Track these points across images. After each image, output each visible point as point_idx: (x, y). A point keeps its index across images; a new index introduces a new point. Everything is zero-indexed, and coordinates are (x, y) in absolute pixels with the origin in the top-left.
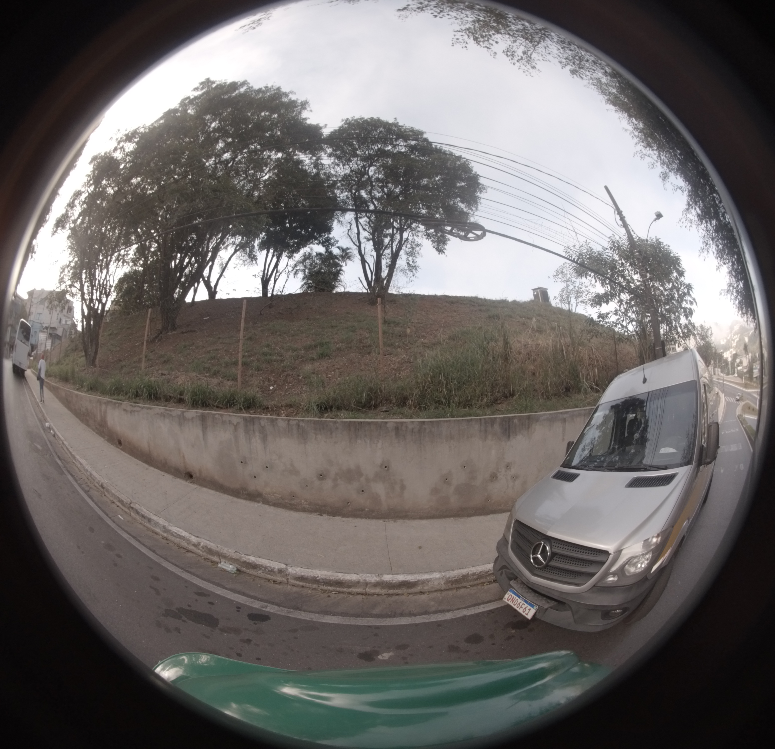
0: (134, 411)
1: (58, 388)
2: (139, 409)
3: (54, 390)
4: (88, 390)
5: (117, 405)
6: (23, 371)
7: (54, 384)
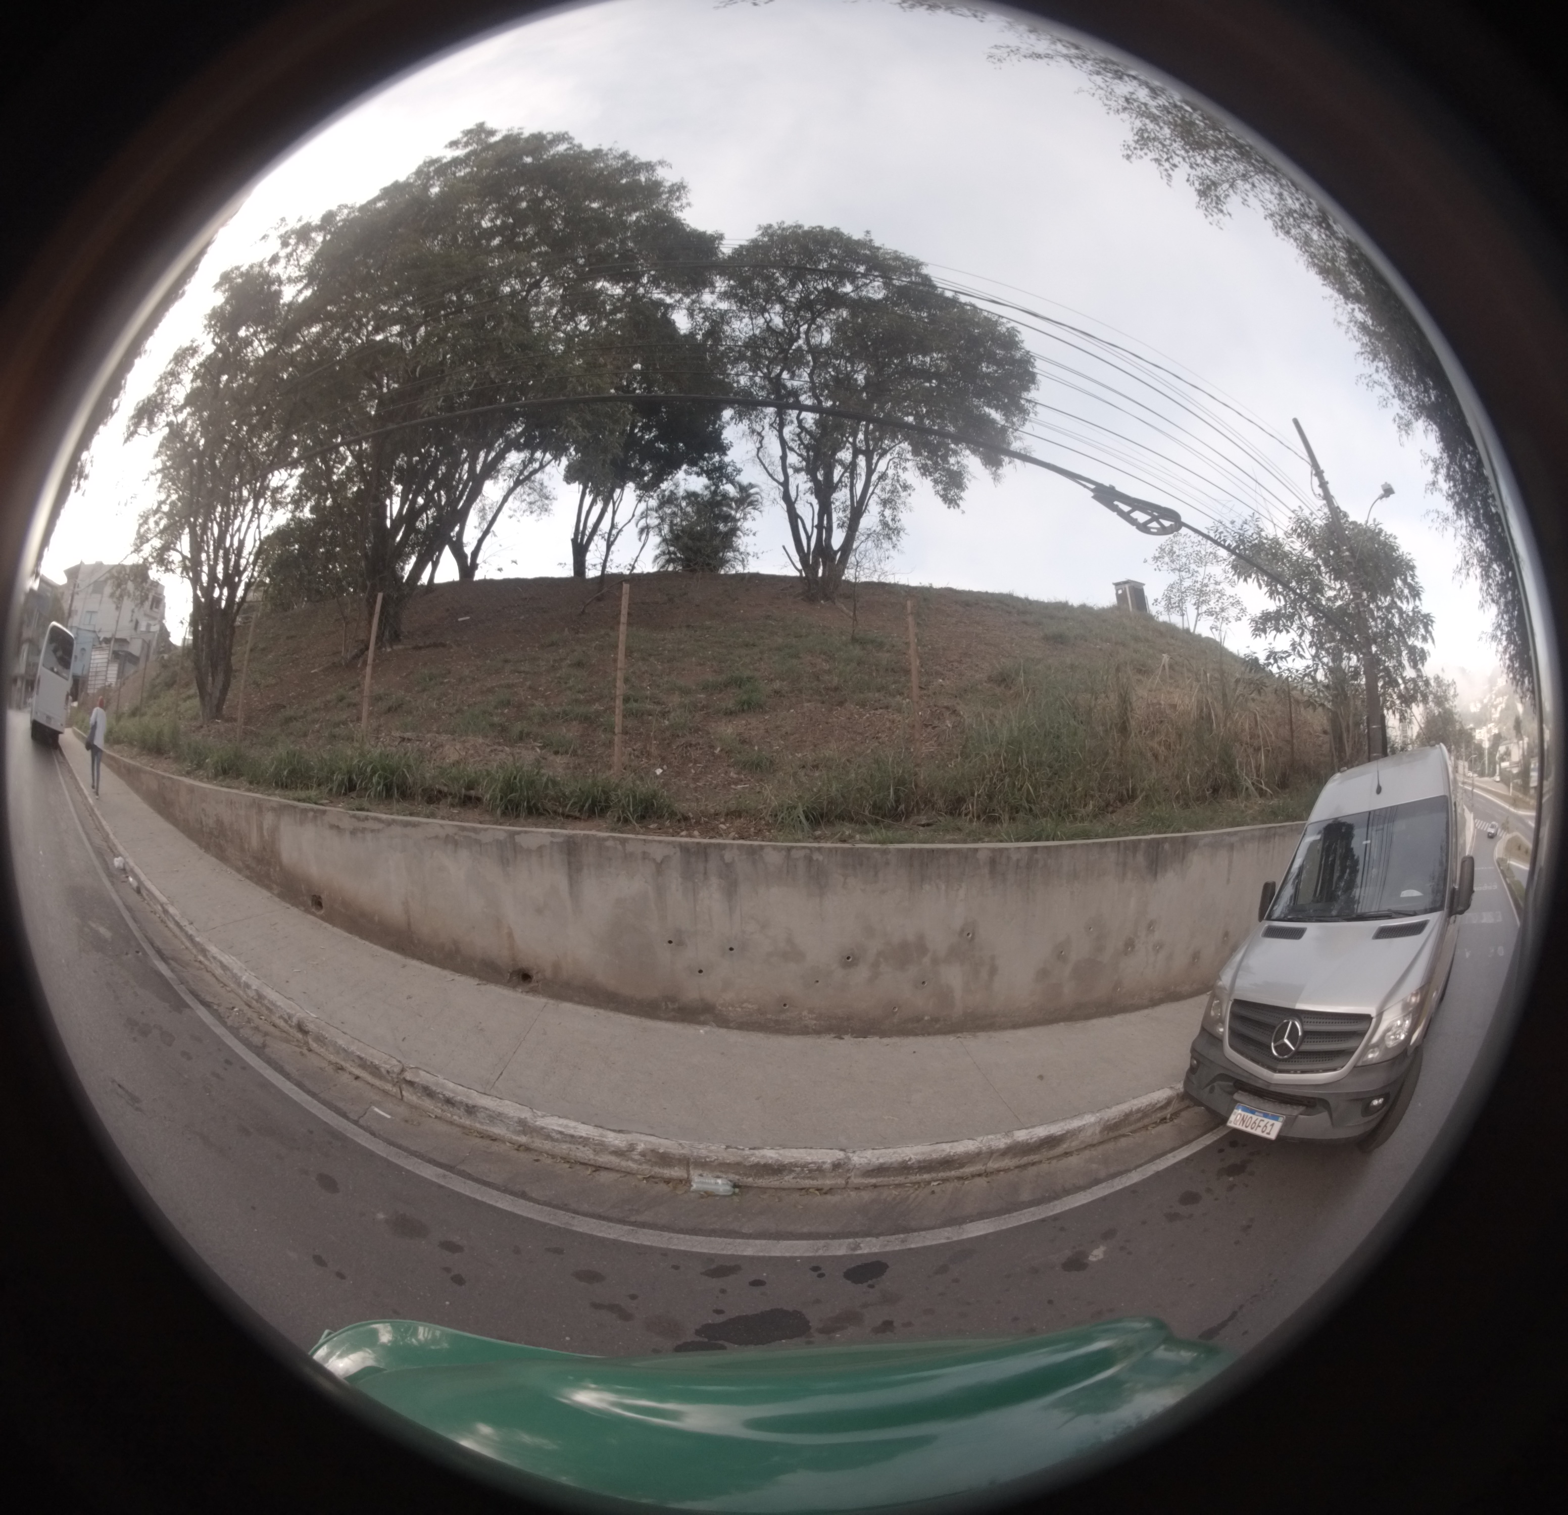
0: (364, 830)
1: (138, 771)
2: (377, 826)
3: (129, 774)
4: (216, 776)
5: (311, 814)
6: (55, 734)
7: (127, 760)
